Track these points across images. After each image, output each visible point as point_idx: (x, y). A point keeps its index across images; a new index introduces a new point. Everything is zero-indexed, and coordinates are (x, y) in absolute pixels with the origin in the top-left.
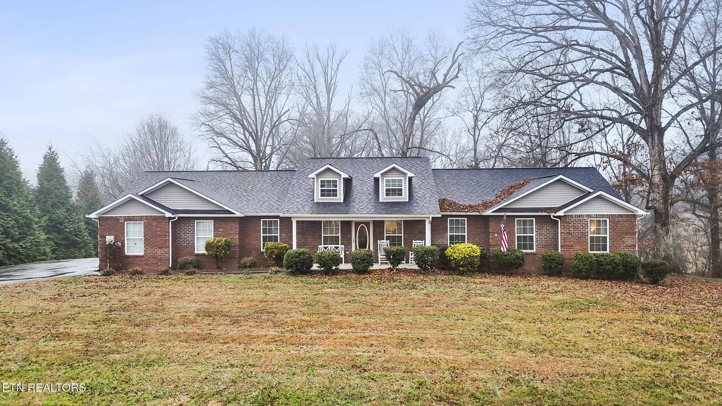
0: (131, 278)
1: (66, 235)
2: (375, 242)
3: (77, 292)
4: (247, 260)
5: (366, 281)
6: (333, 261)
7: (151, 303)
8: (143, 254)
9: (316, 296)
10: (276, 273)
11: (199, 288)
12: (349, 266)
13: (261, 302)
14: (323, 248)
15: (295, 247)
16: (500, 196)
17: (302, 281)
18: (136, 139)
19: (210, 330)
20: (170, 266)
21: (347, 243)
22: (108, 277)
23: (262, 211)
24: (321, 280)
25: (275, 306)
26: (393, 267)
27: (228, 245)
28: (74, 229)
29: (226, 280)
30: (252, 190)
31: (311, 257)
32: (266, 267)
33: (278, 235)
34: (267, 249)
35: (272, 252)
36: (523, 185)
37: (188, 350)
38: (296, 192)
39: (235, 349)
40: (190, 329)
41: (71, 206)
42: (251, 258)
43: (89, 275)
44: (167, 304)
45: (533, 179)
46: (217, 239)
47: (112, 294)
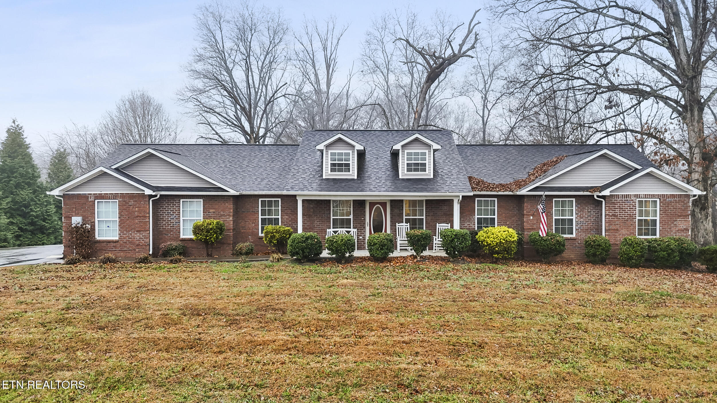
0: (101, 267)
1: (32, 219)
2: (393, 225)
3: (30, 284)
4: (244, 246)
5: (388, 269)
6: (348, 247)
7: (124, 298)
8: (117, 238)
9: (332, 289)
10: (278, 261)
11: (186, 278)
12: (365, 253)
13: (264, 296)
14: (332, 232)
15: (300, 230)
16: (533, 174)
17: (310, 271)
18: (116, 116)
19: (200, 334)
20: (151, 253)
21: (360, 226)
22: (72, 266)
23: (260, 190)
24: (334, 269)
25: (281, 301)
26: (417, 254)
27: (220, 229)
28: (42, 213)
29: (219, 269)
30: (247, 166)
31: (320, 242)
32: (265, 254)
33: (280, 217)
34: (267, 233)
35: (273, 237)
36: (556, 162)
37: (168, 364)
38: (301, 167)
39: (234, 361)
40: (173, 333)
41: (38, 187)
42: (248, 244)
43: (49, 264)
44: (143, 299)
45: (566, 156)
46: (208, 221)
47: (74, 287)
